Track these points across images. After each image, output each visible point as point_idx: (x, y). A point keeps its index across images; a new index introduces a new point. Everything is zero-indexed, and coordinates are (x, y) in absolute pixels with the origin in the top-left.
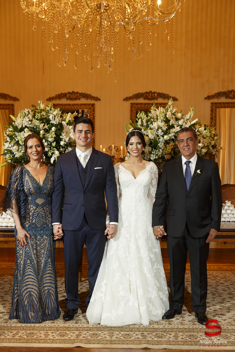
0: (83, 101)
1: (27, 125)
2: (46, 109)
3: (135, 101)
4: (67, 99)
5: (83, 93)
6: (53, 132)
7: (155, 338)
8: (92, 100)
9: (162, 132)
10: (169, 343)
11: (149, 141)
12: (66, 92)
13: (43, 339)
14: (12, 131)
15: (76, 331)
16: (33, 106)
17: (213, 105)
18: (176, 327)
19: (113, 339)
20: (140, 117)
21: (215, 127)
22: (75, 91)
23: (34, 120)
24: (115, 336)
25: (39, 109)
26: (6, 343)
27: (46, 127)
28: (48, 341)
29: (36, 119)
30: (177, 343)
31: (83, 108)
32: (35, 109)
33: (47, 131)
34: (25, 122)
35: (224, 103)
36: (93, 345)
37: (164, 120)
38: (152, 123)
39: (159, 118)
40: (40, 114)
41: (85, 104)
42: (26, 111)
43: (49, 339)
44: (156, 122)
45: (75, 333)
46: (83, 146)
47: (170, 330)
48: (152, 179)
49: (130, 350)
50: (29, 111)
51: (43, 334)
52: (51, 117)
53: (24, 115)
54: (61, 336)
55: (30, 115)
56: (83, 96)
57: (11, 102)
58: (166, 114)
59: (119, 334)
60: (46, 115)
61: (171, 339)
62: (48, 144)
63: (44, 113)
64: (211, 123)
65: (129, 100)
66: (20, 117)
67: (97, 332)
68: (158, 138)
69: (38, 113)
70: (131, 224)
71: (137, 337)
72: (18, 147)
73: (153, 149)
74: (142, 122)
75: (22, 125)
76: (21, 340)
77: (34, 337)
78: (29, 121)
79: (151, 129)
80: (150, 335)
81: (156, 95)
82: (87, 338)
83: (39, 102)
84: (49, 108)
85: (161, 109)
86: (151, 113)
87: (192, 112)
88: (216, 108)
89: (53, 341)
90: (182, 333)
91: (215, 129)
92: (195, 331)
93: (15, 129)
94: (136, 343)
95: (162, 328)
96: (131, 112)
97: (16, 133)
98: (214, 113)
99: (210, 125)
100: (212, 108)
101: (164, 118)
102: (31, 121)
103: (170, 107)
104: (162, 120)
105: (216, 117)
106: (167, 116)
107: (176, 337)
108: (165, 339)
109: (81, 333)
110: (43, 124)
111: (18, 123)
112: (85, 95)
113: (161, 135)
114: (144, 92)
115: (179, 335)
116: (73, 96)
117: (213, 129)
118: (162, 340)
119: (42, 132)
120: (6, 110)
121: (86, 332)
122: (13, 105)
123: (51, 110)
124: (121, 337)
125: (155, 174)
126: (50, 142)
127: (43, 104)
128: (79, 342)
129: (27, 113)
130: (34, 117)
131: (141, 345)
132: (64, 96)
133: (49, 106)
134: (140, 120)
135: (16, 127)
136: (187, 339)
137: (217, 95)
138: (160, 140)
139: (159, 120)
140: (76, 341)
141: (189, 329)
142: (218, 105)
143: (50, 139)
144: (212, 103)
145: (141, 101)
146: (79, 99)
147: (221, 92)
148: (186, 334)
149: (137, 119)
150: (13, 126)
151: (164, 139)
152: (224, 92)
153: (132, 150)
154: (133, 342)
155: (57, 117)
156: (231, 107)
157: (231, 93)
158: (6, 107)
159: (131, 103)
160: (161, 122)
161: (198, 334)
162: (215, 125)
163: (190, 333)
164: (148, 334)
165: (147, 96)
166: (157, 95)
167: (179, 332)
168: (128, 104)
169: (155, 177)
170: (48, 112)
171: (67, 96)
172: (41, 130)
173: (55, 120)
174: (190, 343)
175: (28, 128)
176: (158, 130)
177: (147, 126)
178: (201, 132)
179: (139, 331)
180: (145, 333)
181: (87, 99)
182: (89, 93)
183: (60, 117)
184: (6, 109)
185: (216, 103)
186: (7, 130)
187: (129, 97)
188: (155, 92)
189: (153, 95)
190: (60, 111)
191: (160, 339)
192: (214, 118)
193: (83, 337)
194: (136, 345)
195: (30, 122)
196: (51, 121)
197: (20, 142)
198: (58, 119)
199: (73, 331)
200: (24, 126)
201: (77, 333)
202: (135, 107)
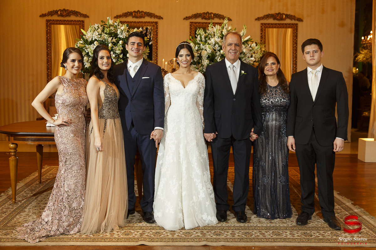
0: (147, 19)
1: (97, 39)
2: (114, 24)
3: (193, 20)
4: (133, 17)
5: (147, 12)
6: (121, 45)
7: (214, 236)
8: (156, 19)
9: (218, 47)
10: (226, 240)
11: (207, 54)
12: (132, 11)
13: (108, 238)
14: (82, 43)
15: (139, 230)
16: (102, 21)
17: (262, 25)
18: (232, 225)
19: (175, 237)
20: (199, 33)
21: (265, 44)
22: (140, 11)
23: (103, 34)
24: (177, 235)
25: (108, 24)
26: (73, 242)
27: (114, 40)
28: (113, 239)
29: (105, 33)
30: (234, 240)
31: (147, 25)
32: (104, 24)
33: (115, 44)
34: (95, 36)
35: (272, 24)
36: (156, 243)
37: (220, 37)
38: (209, 39)
39: (216, 34)
40: (109, 29)
41: (149, 22)
42: (96, 26)
43: (115, 238)
44: (213, 38)
45: (139, 232)
46: (135, 57)
47: (227, 228)
48: (200, 88)
49: (191, 247)
50: (98, 26)
51: (108, 233)
52: (119, 32)
53: (94, 29)
54: (126, 235)
55: (100, 30)
56: (147, 14)
57: (82, 19)
58: (222, 32)
59: (180, 232)
60: (114, 30)
61: (228, 237)
62: (116, 56)
63: (112, 28)
64: (261, 41)
65: (188, 19)
66: (91, 31)
67: (159, 231)
68: (215, 52)
69: (107, 28)
70: (180, 130)
71: (197, 235)
72: (88, 58)
73: (211, 62)
74: (201, 37)
75: (92, 38)
76: (87, 239)
77: (100, 236)
78: (99, 34)
79: (208, 44)
80: (209, 233)
81: (212, 15)
82: (150, 236)
83: (108, 18)
84: (117, 23)
85: (218, 27)
86: (209, 30)
87: (245, 30)
88: (265, 28)
89: (118, 240)
90: (238, 231)
91: (265, 46)
92: (250, 229)
93: (86, 41)
94: (196, 241)
95: (220, 227)
96: (190, 30)
97: (86, 45)
98: (263, 32)
99: (261, 43)
100: (262, 28)
101: (221, 34)
102: (101, 35)
103: (225, 26)
104: (218, 36)
105: (265, 36)
106: (223, 33)
107: (233, 234)
108: (223, 237)
109: (144, 231)
110: (112, 38)
111: (88, 37)
112: (149, 14)
113: (218, 50)
114: (202, 12)
115: (236, 233)
116: (139, 15)
117: (263, 46)
118: (220, 237)
119: (110, 45)
120: (76, 26)
121: (150, 230)
122: (83, 22)
123: (118, 25)
124: (182, 235)
125: (203, 84)
126: (117, 54)
127: (111, 20)
128: (143, 240)
129: (97, 28)
130: (103, 31)
131: (201, 242)
132: (130, 14)
133: (117, 22)
134: (199, 36)
135: (87, 40)
136: (243, 236)
137: (266, 17)
138: (217, 54)
139: (216, 37)
140: (140, 240)
141: (245, 227)
142: (267, 25)
143: (118, 52)
144: (262, 24)
145: (199, 20)
146: (144, 17)
147: (269, 14)
148: (242, 231)
149: (196, 35)
150: (83, 39)
151: (220, 53)
152: (272, 14)
153: (182, 61)
154: (193, 240)
155: (124, 31)
156: (278, 28)
157: (278, 15)
158: (77, 23)
159: (190, 22)
160: (217, 38)
161: (253, 231)
162: (265, 43)
163: (245, 231)
164: (207, 232)
165: (205, 16)
166: (214, 16)
167: (236, 230)
168: (187, 23)
169: (203, 86)
170: (116, 28)
171: (133, 15)
172: (109, 43)
173: (122, 34)
174: (246, 240)
175: (97, 41)
176: (215, 45)
177: (206, 42)
178: (253, 48)
179: (199, 230)
180: (205, 231)
181: (151, 18)
182: (153, 12)
183: (127, 32)
184: (76, 24)
185: (265, 24)
186: (78, 43)
187: (188, 17)
188: (211, 13)
189: (210, 15)
190: (127, 27)
191: (218, 237)
192: (263, 36)
193: (147, 236)
194: (196, 243)
195: (99, 36)
196: (118, 35)
197: (90, 54)
198: (125, 34)
199: (137, 230)
200: (93, 40)
201: (141, 231)
202: (194, 26)
